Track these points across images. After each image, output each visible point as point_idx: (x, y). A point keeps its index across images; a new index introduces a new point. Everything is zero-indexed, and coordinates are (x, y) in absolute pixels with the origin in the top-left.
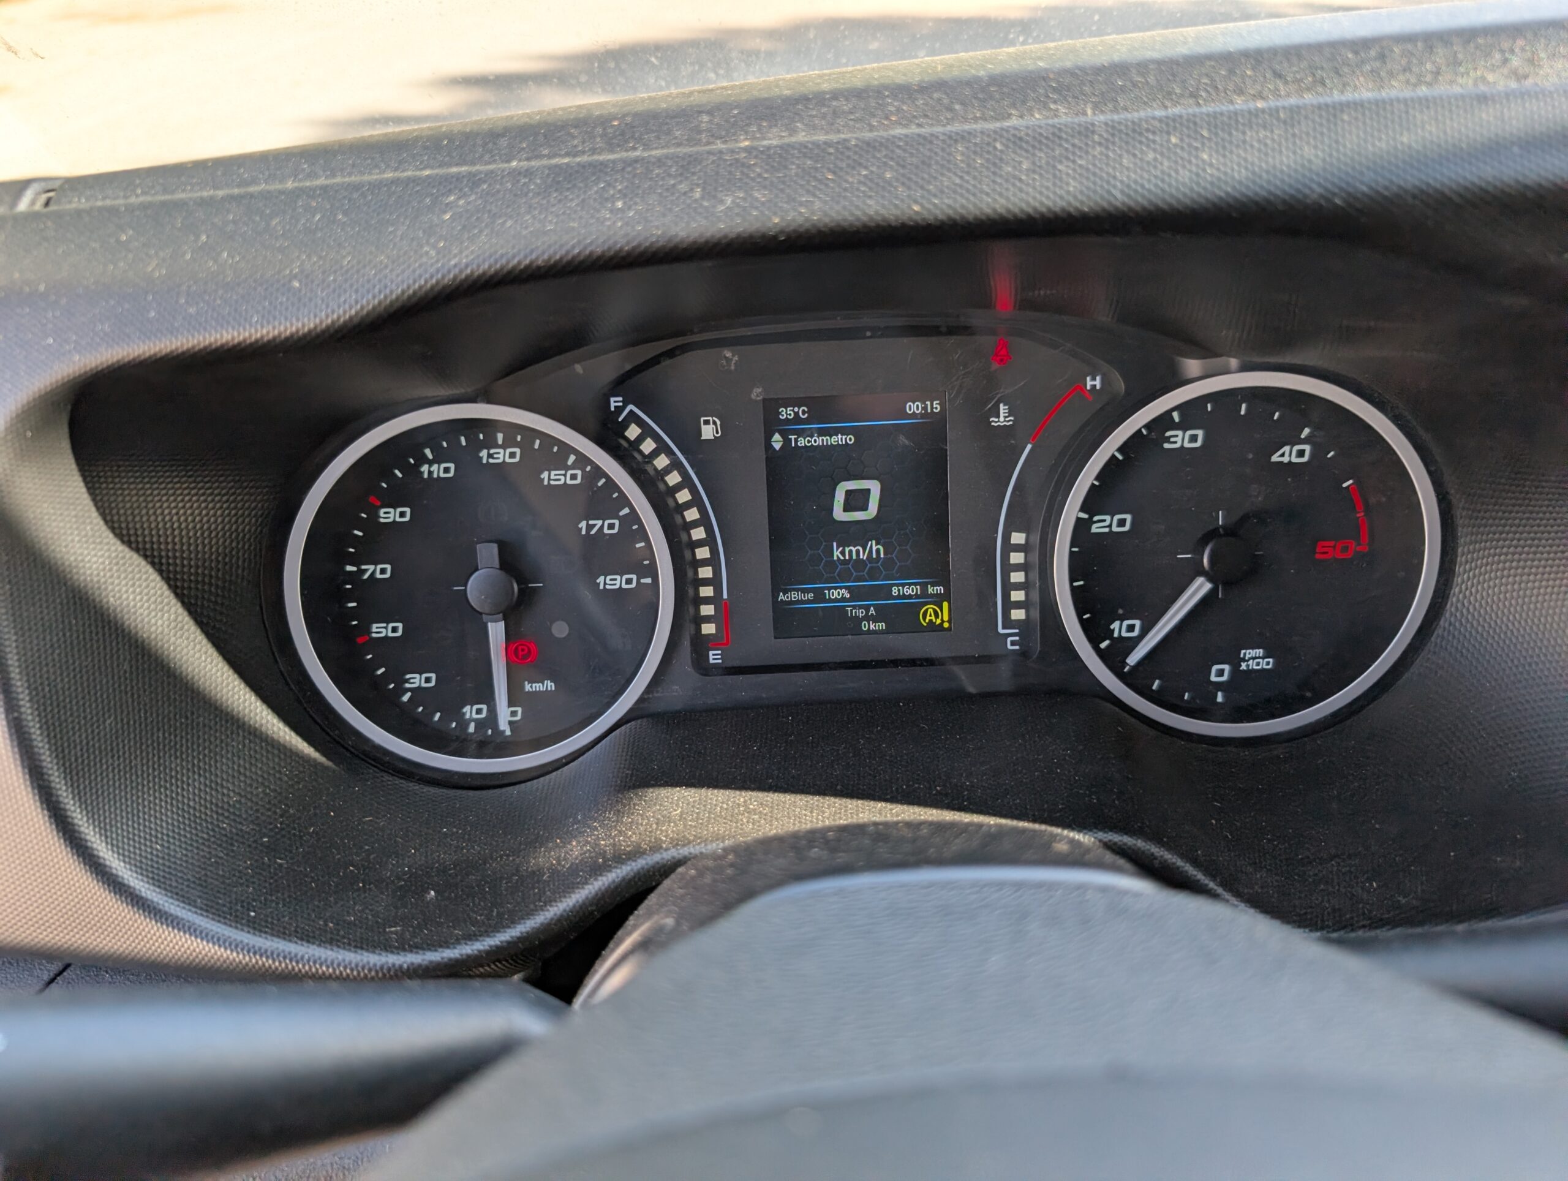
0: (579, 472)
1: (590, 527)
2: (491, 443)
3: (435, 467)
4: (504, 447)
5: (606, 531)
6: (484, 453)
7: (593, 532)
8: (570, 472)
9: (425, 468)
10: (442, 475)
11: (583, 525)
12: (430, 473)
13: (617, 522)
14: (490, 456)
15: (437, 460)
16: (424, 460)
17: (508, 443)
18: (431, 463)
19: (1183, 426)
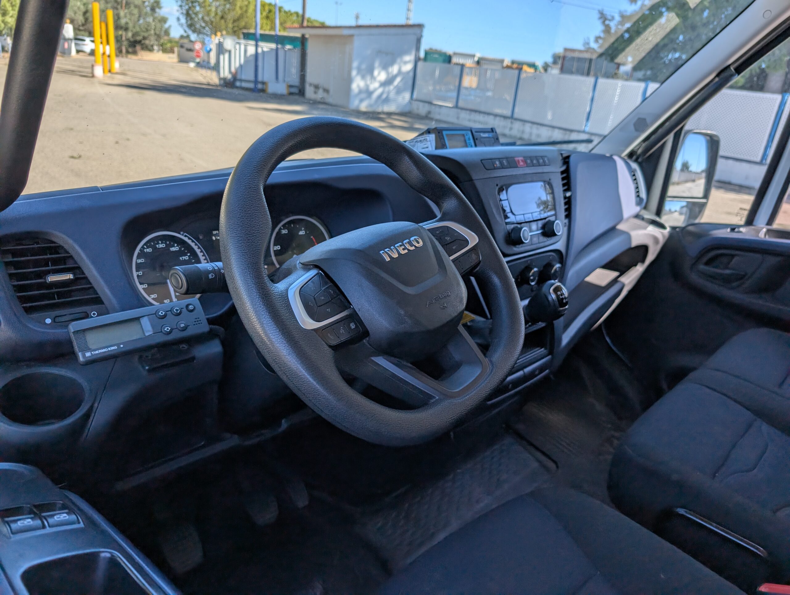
0: (178, 248)
1: (182, 258)
2: (158, 243)
3: (147, 250)
4: (161, 244)
5: (186, 259)
6: (157, 246)
7: (183, 259)
8: (176, 248)
9: (145, 250)
10: (149, 251)
11: (181, 258)
12: (147, 251)
13: (188, 257)
14: (159, 246)
15: (148, 248)
16: (145, 248)
17: (162, 243)
18: (146, 249)
19: (284, 229)
